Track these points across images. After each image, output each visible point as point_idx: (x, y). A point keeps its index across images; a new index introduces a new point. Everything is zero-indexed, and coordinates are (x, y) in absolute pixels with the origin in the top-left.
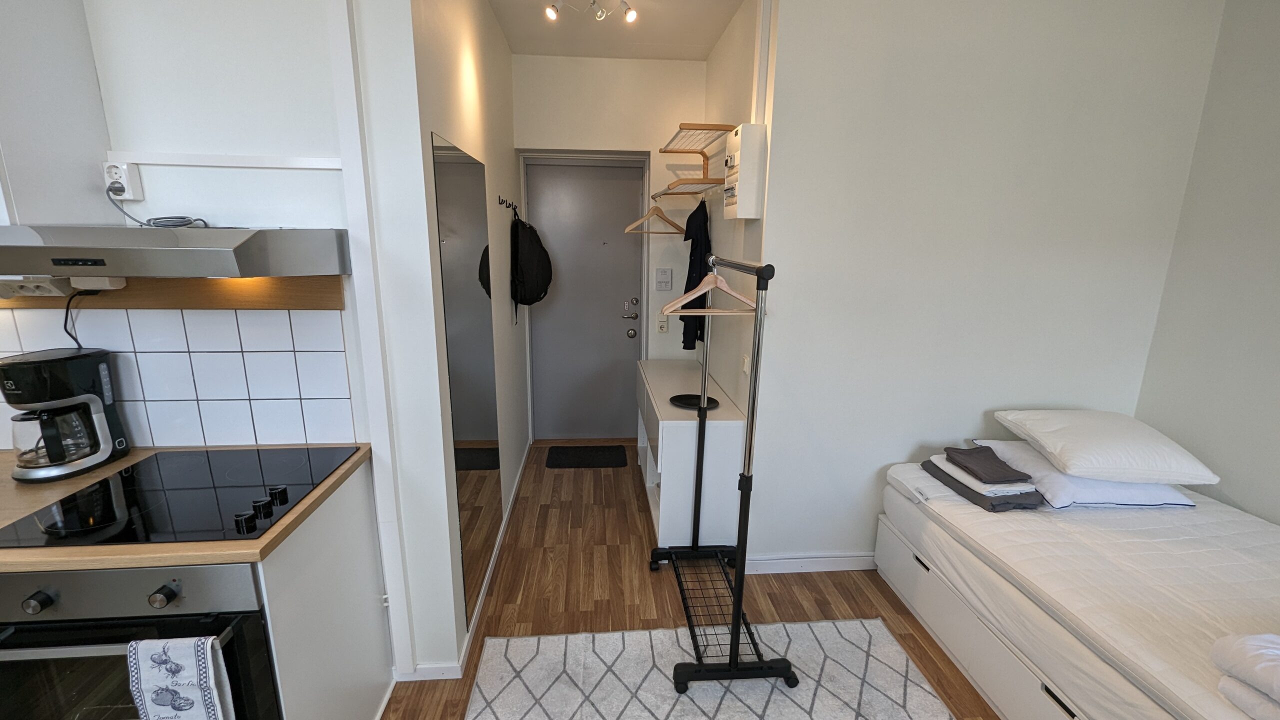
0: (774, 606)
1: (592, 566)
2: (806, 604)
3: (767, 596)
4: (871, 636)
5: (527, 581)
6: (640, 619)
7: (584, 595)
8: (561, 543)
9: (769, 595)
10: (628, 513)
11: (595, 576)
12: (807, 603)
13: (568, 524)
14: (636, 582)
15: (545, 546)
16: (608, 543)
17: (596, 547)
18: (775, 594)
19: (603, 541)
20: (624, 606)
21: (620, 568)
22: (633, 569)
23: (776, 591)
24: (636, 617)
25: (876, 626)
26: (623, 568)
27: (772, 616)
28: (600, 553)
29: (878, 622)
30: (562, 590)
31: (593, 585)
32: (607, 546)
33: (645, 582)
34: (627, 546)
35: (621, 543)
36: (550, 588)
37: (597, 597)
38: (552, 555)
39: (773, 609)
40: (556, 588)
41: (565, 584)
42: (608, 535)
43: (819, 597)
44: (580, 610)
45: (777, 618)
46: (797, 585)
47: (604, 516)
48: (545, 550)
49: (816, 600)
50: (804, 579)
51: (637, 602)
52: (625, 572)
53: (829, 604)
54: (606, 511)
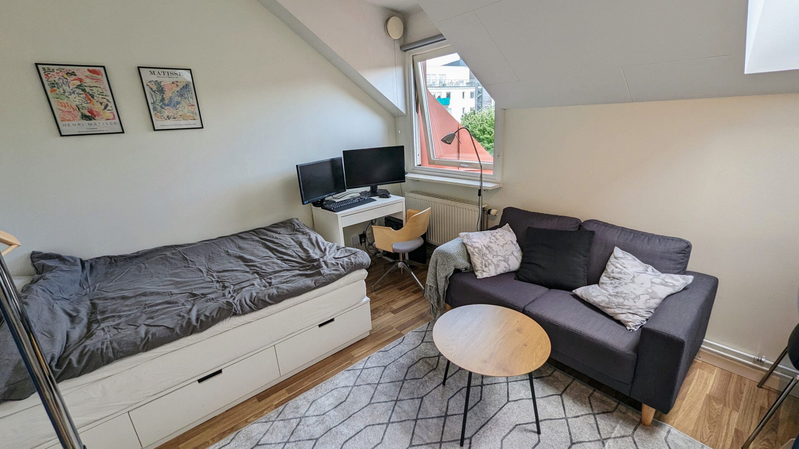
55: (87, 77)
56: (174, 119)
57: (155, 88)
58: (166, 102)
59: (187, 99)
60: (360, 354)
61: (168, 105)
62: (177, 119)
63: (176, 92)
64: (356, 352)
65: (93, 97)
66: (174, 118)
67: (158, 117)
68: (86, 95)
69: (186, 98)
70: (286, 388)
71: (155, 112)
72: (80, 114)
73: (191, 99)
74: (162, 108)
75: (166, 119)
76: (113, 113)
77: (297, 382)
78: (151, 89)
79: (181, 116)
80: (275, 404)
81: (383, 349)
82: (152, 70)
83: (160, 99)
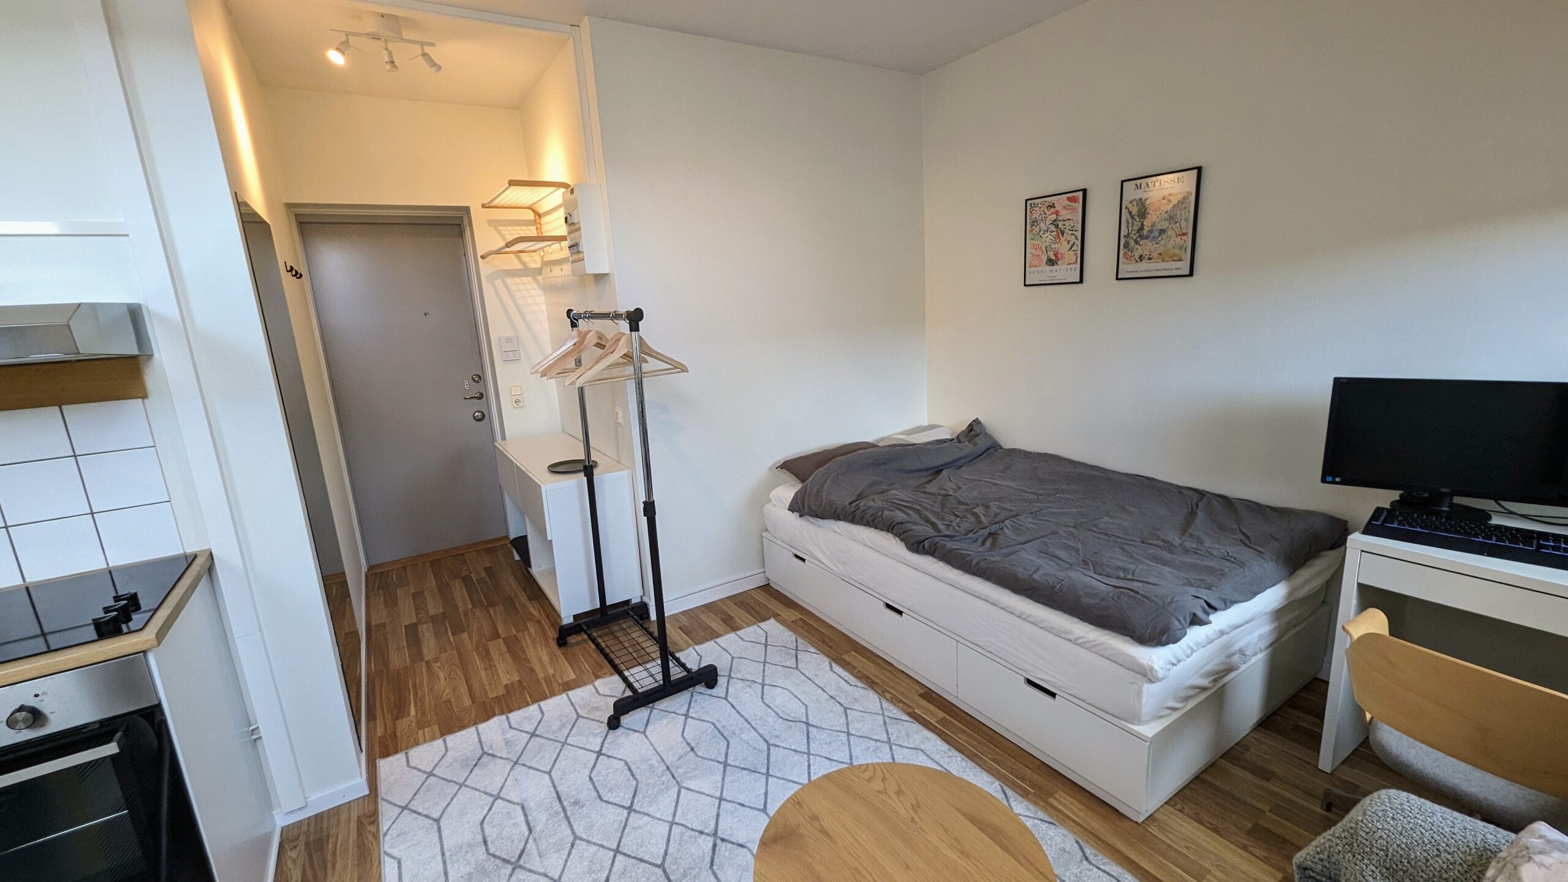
0: (687, 634)
1: (490, 659)
2: (713, 625)
3: (679, 630)
4: (767, 633)
5: (416, 694)
6: (559, 684)
7: (490, 685)
8: (446, 651)
9: (680, 628)
10: (517, 605)
11: (497, 666)
12: (715, 624)
13: (447, 632)
14: (545, 658)
15: (426, 659)
16: (502, 636)
17: (489, 643)
18: (685, 626)
19: (496, 635)
20: (538, 680)
21: (524, 652)
22: (539, 649)
23: (686, 624)
24: (554, 684)
25: (771, 625)
26: (527, 652)
27: (686, 642)
28: (497, 648)
29: (772, 621)
30: (463, 689)
31: (498, 674)
32: (503, 639)
33: (554, 655)
34: (525, 632)
35: (517, 632)
36: (447, 691)
37: (505, 681)
38: (438, 664)
39: (686, 637)
40: (455, 689)
41: (465, 683)
42: (500, 630)
43: (723, 616)
44: (491, 697)
45: (690, 642)
46: (703, 613)
47: (490, 616)
48: (427, 662)
49: (722, 620)
50: (709, 607)
51: (551, 672)
52: (531, 653)
53: (734, 618)
54: (491, 610)
55: (1064, 207)
56: (1149, 261)
57: (1135, 211)
58: (1145, 232)
59: (1178, 224)
60: (1061, 807)
61: (1147, 238)
62: (1152, 261)
63: (1163, 213)
64: (1064, 800)
65: (1063, 235)
66: (1150, 259)
67: (1127, 259)
68: (1057, 232)
69: (1176, 222)
70: (948, 717)
71: (1125, 250)
72: (1046, 257)
73: (1185, 223)
74: (1137, 242)
75: (1137, 261)
76: (1076, 255)
77: (964, 727)
78: (1130, 213)
79: (1160, 254)
80: (916, 711)
81: (1088, 851)
82: (1138, 182)
83: (1138, 228)
